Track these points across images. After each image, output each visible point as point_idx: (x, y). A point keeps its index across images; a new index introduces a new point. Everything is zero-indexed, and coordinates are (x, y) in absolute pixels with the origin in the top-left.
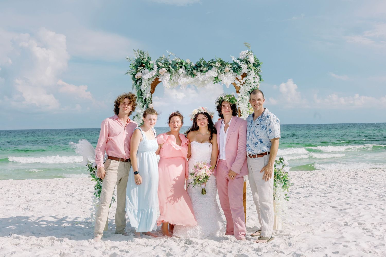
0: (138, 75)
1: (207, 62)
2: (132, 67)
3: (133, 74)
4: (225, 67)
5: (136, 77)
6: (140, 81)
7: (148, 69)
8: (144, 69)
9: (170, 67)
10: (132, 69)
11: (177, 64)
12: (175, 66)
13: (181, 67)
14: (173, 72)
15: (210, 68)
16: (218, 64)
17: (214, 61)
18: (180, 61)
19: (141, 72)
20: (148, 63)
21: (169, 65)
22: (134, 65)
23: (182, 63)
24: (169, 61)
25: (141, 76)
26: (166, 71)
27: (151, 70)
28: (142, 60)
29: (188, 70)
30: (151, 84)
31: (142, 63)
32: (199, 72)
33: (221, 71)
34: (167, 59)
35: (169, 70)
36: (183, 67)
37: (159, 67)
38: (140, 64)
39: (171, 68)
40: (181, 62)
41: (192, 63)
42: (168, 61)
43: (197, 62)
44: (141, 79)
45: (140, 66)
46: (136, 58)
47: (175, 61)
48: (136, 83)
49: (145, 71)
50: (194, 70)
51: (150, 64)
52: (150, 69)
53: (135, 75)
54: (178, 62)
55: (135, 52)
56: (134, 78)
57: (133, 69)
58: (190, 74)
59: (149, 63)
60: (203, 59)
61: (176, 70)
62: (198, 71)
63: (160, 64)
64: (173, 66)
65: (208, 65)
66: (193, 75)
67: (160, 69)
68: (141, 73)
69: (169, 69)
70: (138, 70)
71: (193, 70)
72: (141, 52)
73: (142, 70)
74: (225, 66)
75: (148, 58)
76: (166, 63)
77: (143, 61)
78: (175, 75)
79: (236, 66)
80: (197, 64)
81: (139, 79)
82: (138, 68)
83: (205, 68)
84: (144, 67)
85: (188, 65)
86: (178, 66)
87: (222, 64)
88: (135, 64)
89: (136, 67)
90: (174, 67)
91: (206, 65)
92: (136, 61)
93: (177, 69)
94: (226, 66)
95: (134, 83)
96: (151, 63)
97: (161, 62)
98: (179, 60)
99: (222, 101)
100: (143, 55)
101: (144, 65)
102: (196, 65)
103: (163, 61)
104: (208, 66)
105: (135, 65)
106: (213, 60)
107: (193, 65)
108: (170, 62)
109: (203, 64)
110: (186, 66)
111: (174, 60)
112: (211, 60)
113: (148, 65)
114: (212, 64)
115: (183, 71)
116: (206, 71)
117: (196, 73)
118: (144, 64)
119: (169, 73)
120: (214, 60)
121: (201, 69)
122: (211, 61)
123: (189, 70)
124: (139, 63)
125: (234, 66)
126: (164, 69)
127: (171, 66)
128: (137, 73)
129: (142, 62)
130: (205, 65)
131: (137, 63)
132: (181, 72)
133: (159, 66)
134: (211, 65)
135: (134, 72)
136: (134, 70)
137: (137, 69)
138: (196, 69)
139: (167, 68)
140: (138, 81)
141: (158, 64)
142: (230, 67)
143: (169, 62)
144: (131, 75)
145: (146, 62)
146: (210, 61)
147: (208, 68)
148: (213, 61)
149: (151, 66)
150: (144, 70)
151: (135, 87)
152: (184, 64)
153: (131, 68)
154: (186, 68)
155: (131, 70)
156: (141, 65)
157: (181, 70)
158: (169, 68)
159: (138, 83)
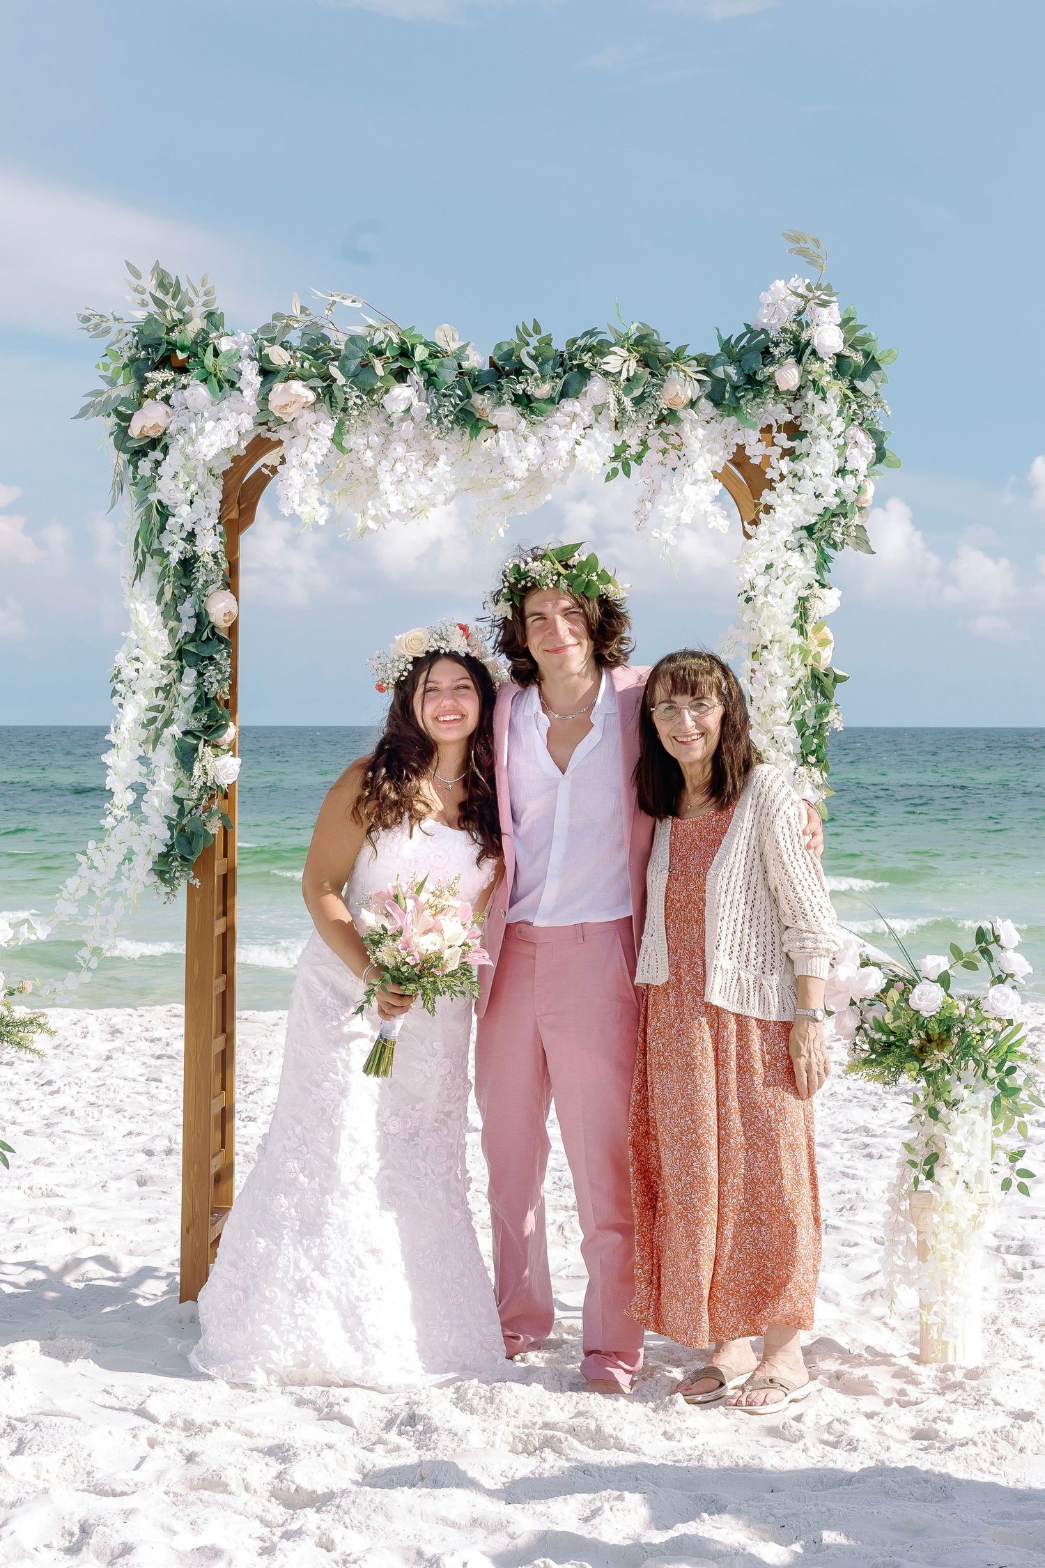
0: (149, 419)
1: (559, 345)
2: (112, 367)
3: (119, 415)
4: (664, 381)
5: (134, 431)
6: (156, 454)
7: (204, 381)
8: (184, 380)
9: (334, 371)
10: (112, 382)
11: (379, 353)
12: (366, 366)
13: (401, 376)
14: (350, 403)
15: (575, 384)
16: (619, 361)
17: (601, 342)
18: (396, 340)
19: (166, 399)
20: (207, 345)
21: (333, 359)
22: (127, 354)
23: (405, 353)
24: (333, 339)
25: (164, 425)
26: (311, 397)
27: (221, 388)
28: (170, 330)
29: (445, 396)
30: (225, 473)
31: (172, 347)
32: (508, 406)
33: (638, 401)
34: (322, 327)
35: (327, 394)
36: (416, 376)
37: (268, 373)
38: (157, 352)
39: (341, 380)
40: (404, 342)
41: (469, 351)
42: (325, 338)
43: (499, 346)
44: (166, 439)
45: (157, 367)
46: (140, 315)
47: (363, 339)
48: (136, 468)
49: (187, 392)
50: (481, 392)
51: (216, 353)
52: (219, 382)
53: (128, 418)
54: (384, 346)
55: (135, 282)
56: (122, 434)
57: (120, 381)
58: (451, 418)
59: (210, 350)
60: (537, 330)
61: (371, 392)
62: (499, 403)
63: (279, 356)
64: (353, 368)
65: (562, 364)
66: (469, 420)
67: (278, 387)
68: (162, 408)
69: (329, 386)
70: (148, 388)
71: (469, 396)
72: (166, 282)
73: (168, 389)
74: (668, 368)
75: (210, 316)
76: (318, 350)
77: (174, 336)
78: (366, 424)
79: (732, 370)
80: (495, 359)
81: (154, 443)
82: (148, 375)
83: (544, 382)
84: (182, 370)
85: (441, 365)
86: (380, 371)
87: (644, 362)
88: (134, 350)
89: (138, 369)
90: (362, 376)
91: (551, 363)
92: (135, 335)
93: (379, 384)
94: (673, 375)
95: (121, 462)
96: (225, 345)
97: (285, 346)
98: (391, 334)
99: (526, 590)
100: (174, 298)
101: (181, 356)
102: (492, 364)
103: (294, 338)
104: (559, 370)
105: (133, 360)
106: (591, 333)
107: (477, 360)
108: (339, 340)
109: (534, 358)
110: (433, 368)
111: (360, 330)
112: (585, 334)
113: (209, 359)
114: (585, 358)
115: (415, 402)
116: (551, 401)
117: (488, 410)
118: (182, 350)
119: (325, 407)
120: (600, 337)
121: (519, 388)
122: (581, 342)
123: (450, 396)
124: (156, 346)
125: (719, 372)
126: (297, 386)
127: (342, 369)
128: (140, 406)
129: (168, 343)
130: (545, 361)
131: (145, 347)
132: (403, 408)
133: (267, 366)
134: (580, 366)
135: (124, 401)
136: (125, 390)
137: (143, 382)
138: (488, 388)
139: (318, 383)
140: (146, 455)
141: (267, 355)
142: (694, 376)
143: (332, 344)
144: (109, 415)
145: (195, 343)
146: (574, 341)
147: (560, 383)
148: (594, 341)
149: (224, 368)
150: (184, 387)
151: (129, 490)
152: (420, 353)
153: (109, 374)
154: (431, 380)
155: (105, 387)
156: (166, 362)
157: (403, 395)
158: (327, 377)
159: (145, 466)
